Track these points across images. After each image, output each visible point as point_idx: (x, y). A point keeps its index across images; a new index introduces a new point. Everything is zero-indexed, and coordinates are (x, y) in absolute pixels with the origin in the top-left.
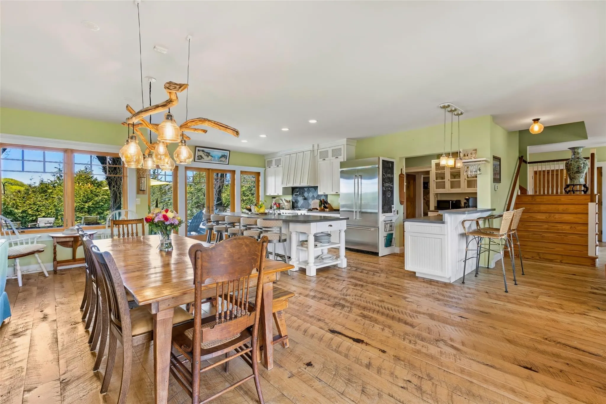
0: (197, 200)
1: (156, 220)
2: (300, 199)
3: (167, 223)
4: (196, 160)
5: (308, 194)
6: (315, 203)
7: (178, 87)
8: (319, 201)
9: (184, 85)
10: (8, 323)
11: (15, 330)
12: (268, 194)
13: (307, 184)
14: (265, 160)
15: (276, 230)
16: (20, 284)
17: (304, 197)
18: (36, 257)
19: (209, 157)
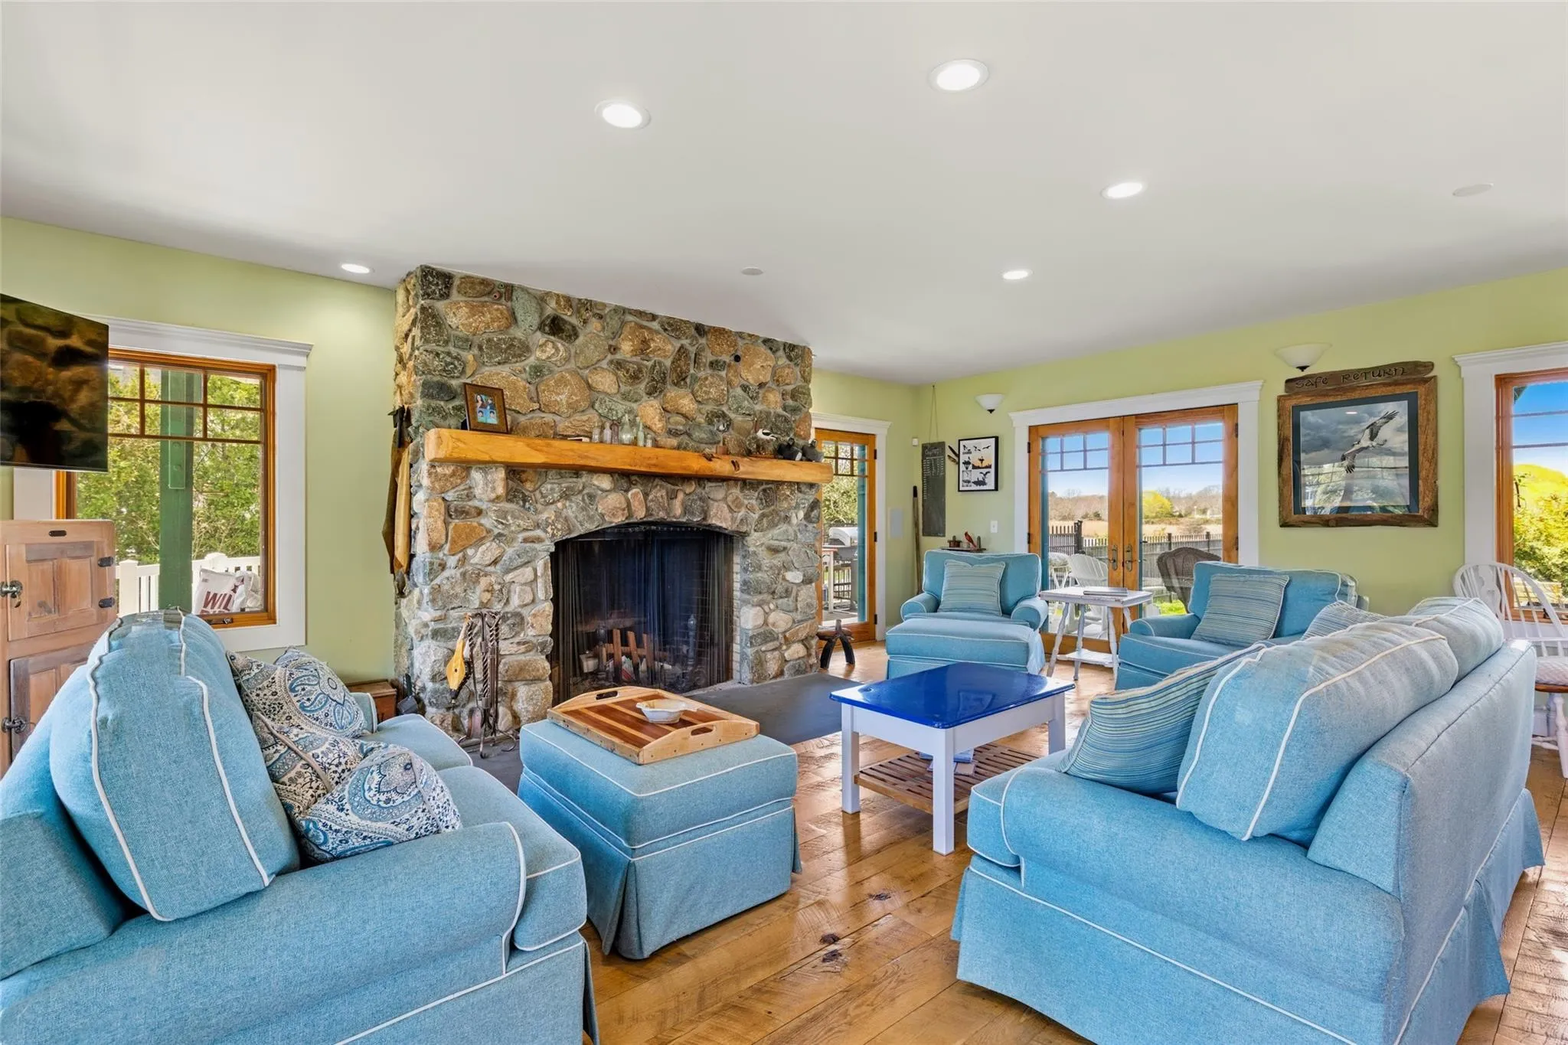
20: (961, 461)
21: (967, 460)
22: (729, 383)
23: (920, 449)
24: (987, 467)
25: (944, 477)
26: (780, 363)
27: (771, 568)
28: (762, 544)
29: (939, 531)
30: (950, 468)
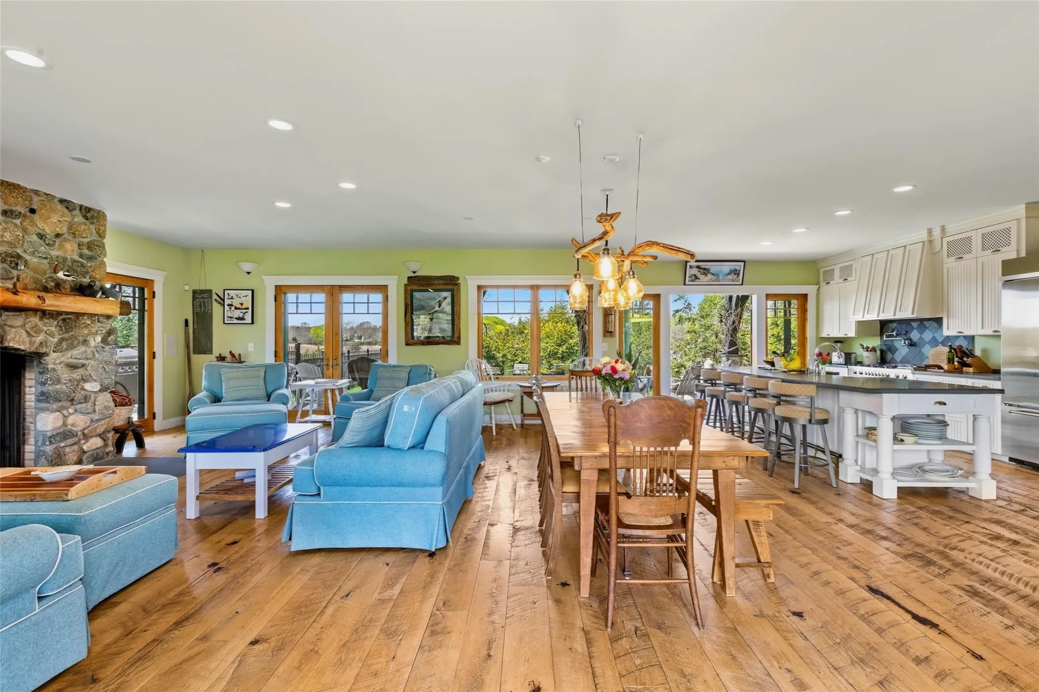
0: (704, 344)
1: (603, 372)
2: (901, 345)
3: (616, 376)
4: (687, 283)
5: (921, 334)
6: (939, 354)
7: (609, 218)
8: (947, 349)
9: (615, 214)
10: (484, 466)
11: (488, 474)
12: (824, 335)
13: (913, 313)
14: (818, 270)
15: (803, 401)
16: (494, 434)
17: (911, 340)
18: (506, 407)
19: (709, 275)
20: (226, 304)
21: (230, 303)
22: (25, 230)
23: (191, 295)
24: (245, 309)
25: (211, 314)
26: (76, 220)
27: (70, 380)
28: (61, 363)
29: (209, 351)
30: (217, 309)
